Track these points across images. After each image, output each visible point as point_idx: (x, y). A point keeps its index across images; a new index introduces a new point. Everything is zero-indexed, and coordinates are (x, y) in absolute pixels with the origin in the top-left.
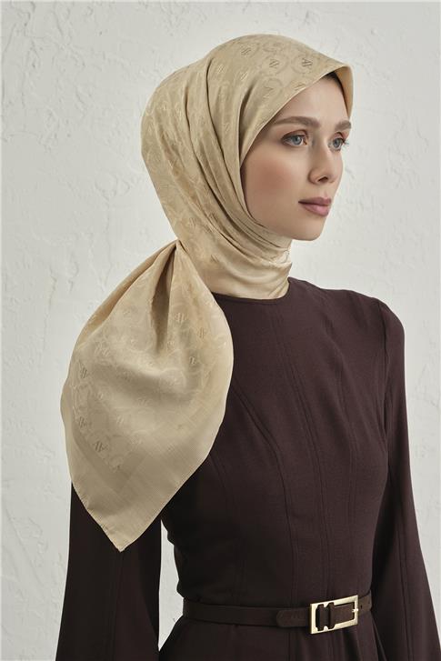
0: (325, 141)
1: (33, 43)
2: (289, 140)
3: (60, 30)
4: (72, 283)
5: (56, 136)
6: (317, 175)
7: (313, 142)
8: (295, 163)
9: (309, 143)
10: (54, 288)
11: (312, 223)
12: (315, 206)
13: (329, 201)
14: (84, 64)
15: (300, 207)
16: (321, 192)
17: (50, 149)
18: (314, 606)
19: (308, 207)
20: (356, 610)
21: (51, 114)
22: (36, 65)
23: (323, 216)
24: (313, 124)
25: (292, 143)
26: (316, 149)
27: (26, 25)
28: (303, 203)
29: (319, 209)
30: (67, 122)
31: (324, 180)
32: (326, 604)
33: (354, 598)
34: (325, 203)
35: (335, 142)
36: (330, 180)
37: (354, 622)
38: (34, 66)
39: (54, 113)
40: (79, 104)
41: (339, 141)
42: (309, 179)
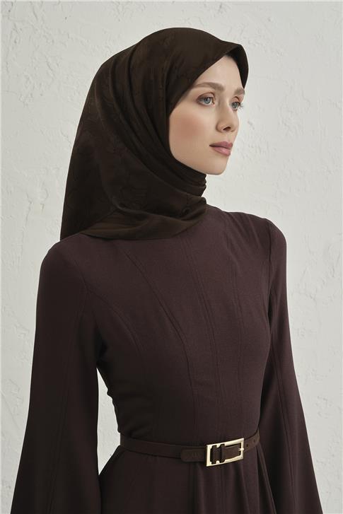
1: (15, 26)
2: (202, 100)
3: (36, 16)
4: (43, 205)
5: (31, 95)
10: (30, 209)
12: (222, 148)
13: (231, 145)
14: (53, 41)
15: (210, 149)
16: (225, 137)
17: (27, 105)
18: (209, 447)
19: (217, 149)
20: (242, 449)
21: (28, 79)
22: (17, 41)
23: (227, 155)
24: (219, 88)
25: (204, 103)
26: (221, 106)
27: (9, 11)
28: (213, 146)
29: (224, 150)
30: (41, 84)
31: (228, 129)
32: (218, 445)
33: (241, 440)
34: (228, 146)
35: (233, 104)
36: (232, 129)
37: (240, 457)
38: (15, 42)
39: (31, 78)
40: (50, 71)
41: (236, 104)
42: (217, 129)
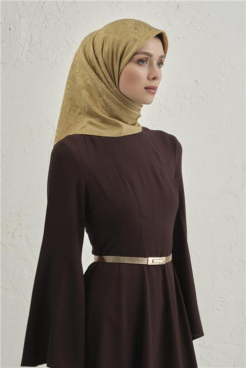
0: (155, 63)
1: (46, 16)
2: (141, 62)
3: (59, 10)
5: (56, 61)
6: (152, 77)
7: (150, 63)
8: (142, 71)
9: (148, 63)
11: (149, 97)
12: (151, 90)
13: (157, 88)
14: (70, 27)
15: (145, 90)
16: (153, 83)
17: (53, 67)
19: (148, 90)
21: (54, 51)
23: (154, 94)
24: (150, 55)
25: (141, 63)
26: (151, 65)
27: (42, 7)
28: (146, 88)
29: (152, 91)
30: (62, 54)
31: (154, 78)
34: (155, 88)
35: (159, 64)
36: (157, 79)
38: (46, 27)
39: (55, 51)
40: (68, 46)
41: (160, 63)
42: (148, 78)
